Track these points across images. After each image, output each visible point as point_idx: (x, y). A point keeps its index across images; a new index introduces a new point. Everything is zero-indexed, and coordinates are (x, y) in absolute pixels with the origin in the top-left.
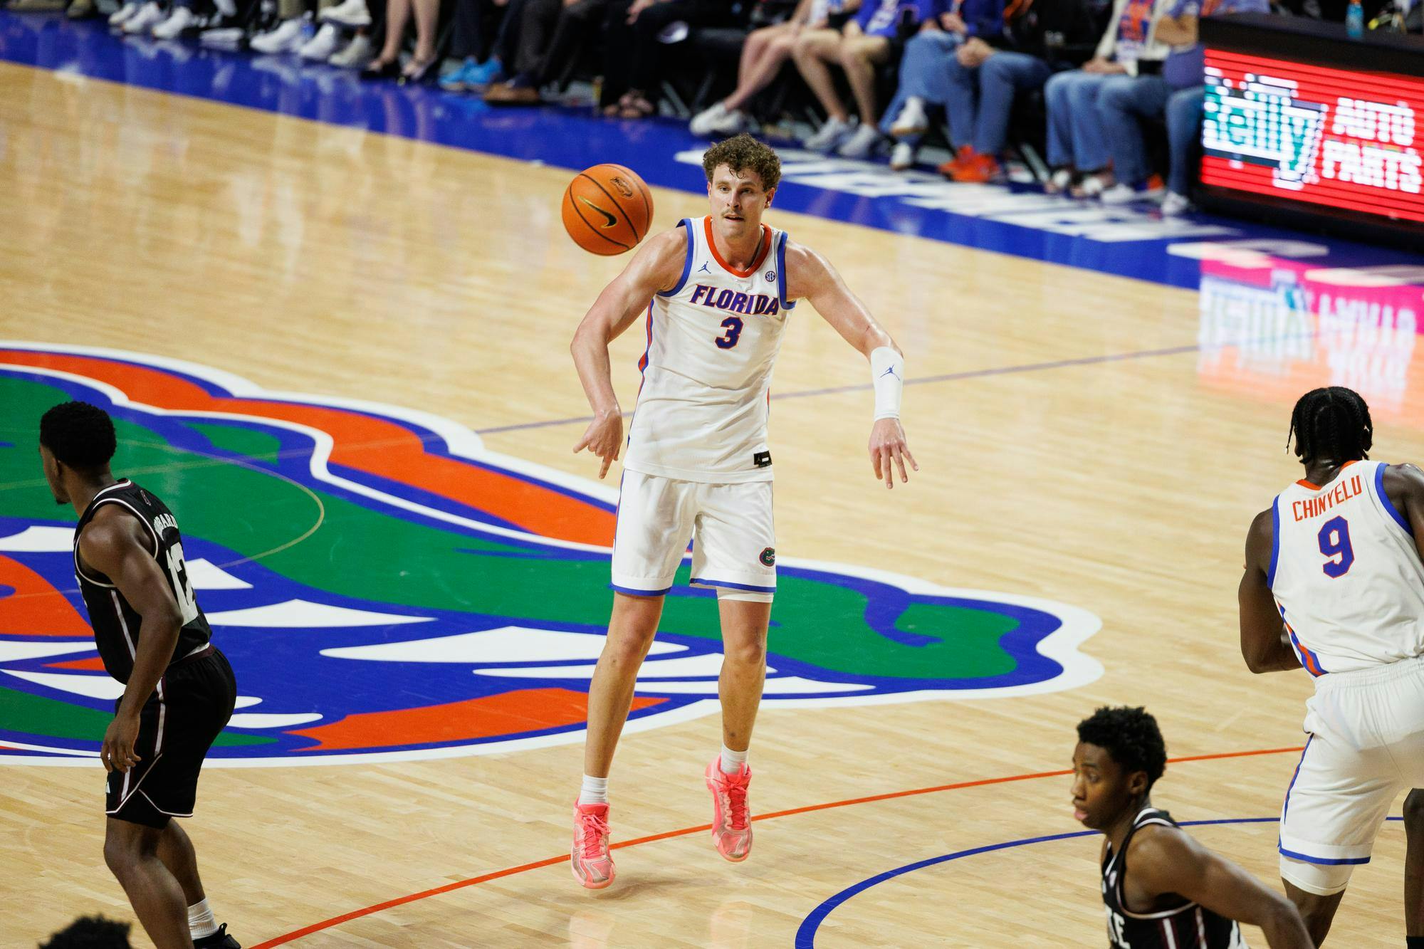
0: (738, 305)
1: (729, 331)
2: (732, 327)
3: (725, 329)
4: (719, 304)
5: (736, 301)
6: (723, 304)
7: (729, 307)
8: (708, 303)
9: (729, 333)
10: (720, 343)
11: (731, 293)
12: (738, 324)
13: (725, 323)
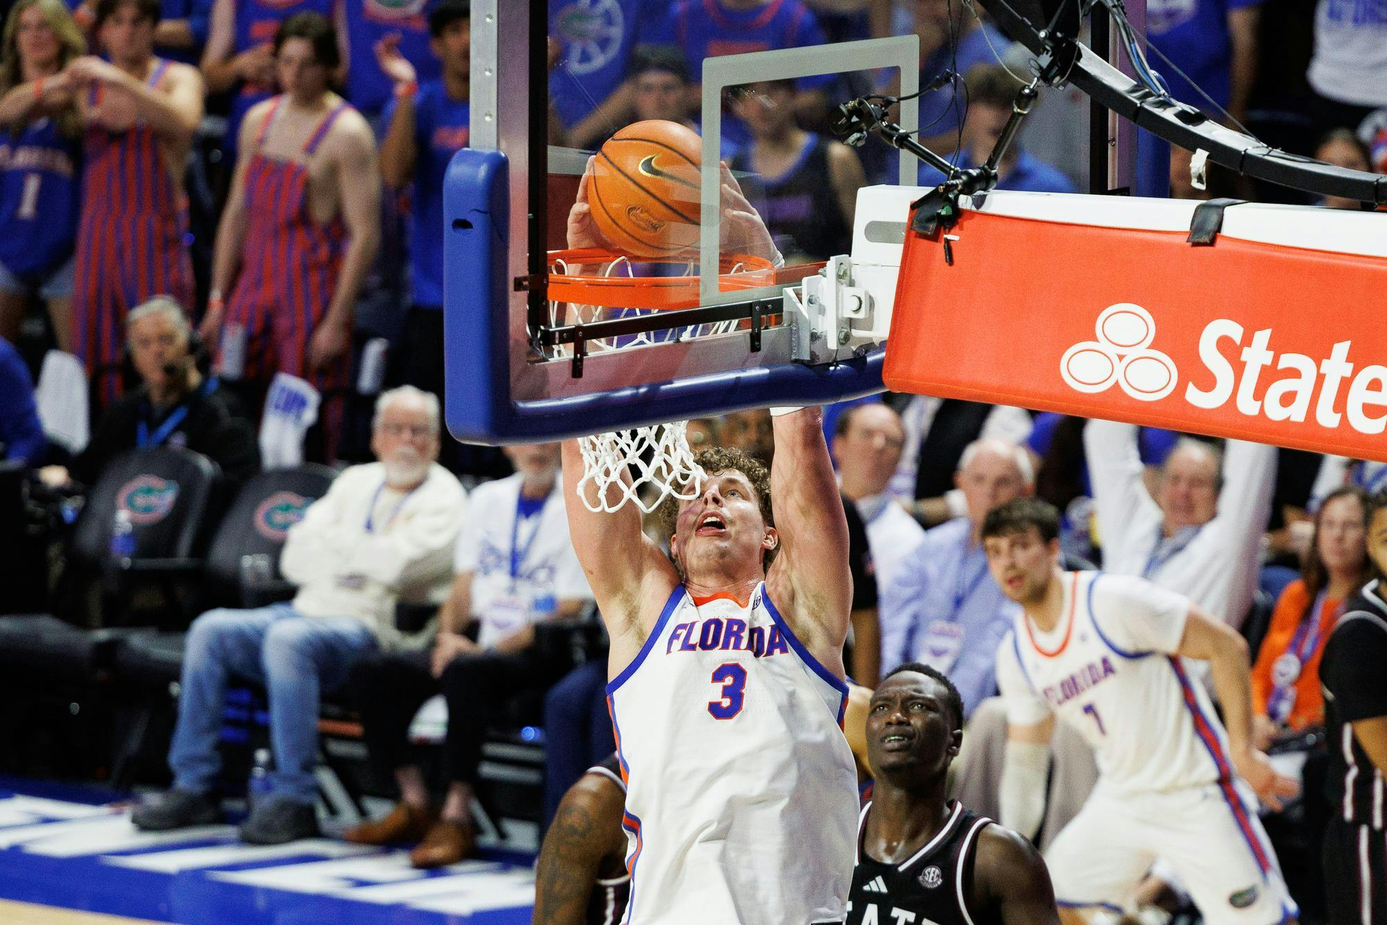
0: (733, 640)
1: (725, 688)
2: (729, 681)
3: (719, 687)
4: (704, 645)
5: (729, 633)
6: (709, 642)
7: (720, 646)
8: (688, 646)
9: (726, 692)
10: (716, 710)
11: (718, 623)
12: (738, 673)
13: (718, 676)
